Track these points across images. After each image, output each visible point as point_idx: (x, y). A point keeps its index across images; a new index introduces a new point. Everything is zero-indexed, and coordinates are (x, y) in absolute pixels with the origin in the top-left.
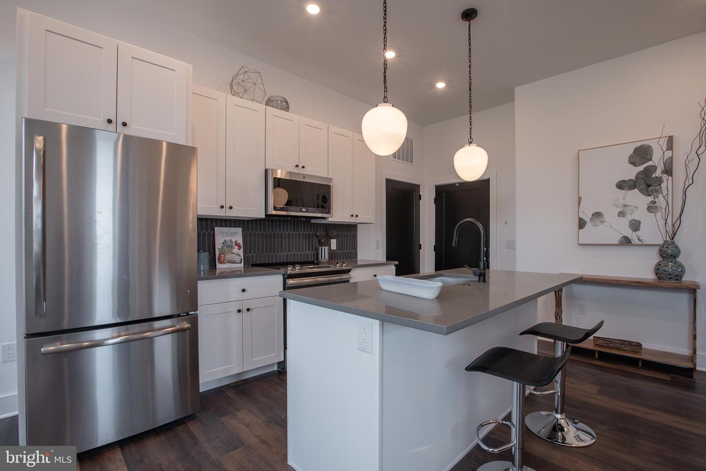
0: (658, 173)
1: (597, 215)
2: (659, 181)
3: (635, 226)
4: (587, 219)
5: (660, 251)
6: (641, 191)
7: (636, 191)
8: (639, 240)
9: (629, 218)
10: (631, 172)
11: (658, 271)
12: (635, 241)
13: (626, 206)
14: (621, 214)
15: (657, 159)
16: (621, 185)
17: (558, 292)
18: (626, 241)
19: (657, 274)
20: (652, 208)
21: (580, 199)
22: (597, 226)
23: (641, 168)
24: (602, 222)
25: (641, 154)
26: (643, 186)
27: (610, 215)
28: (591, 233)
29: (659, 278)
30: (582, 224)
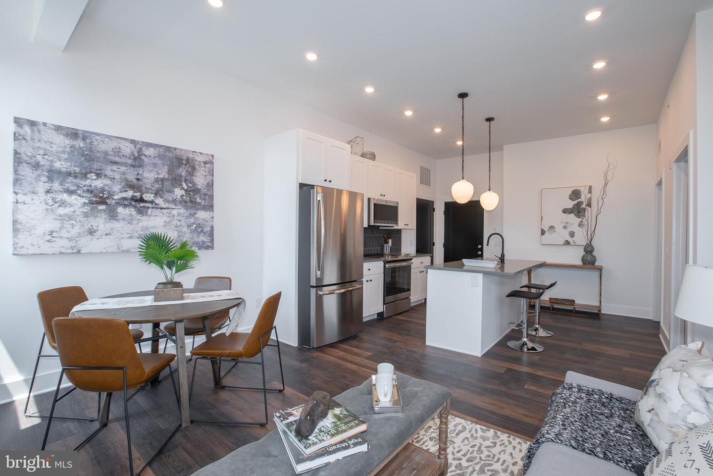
0: (584, 206)
1: (552, 227)
2: (584, 209)
3: (572, 234)
4: (546, 230)
5: (584, 249)
6: (575, 215)
7: (573, 215)
8: (574, 242)
9: (569, 230)
10: (570, 204)
11: (583, 260)
12: (572, 243)
13: (567, 223)
14: (565, 227)
15: (583, 198)
16: (565, 211)
17: (529, 271)
18: (567, 243)
19: (582, 261)
20: (580, 225)
21: (542, 218)
22: (551, 234)
23: (576, 202)
24: (554, 232)
25: (576, 194)
26: (577, 213)
27: (559, 227)
28: (548, 238)
29: (584, 264)
30: (543, 232)
